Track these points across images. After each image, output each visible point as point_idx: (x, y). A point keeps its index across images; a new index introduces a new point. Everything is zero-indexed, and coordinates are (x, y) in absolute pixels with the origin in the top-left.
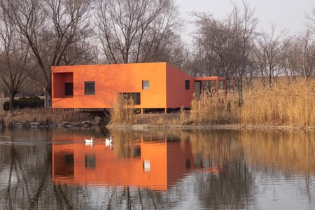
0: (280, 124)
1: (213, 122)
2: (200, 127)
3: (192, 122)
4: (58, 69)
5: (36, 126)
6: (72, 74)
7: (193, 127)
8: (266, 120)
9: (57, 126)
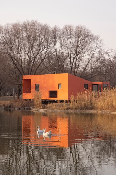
0: (113, 111)
1: (82, 109)
2: (73, 111)
3: (70, 108)
4: (25, 77)
5: (3, 109)
6: (30, 80)
7: (69, 111)
8: (109, 108)
9: (15, 109)
